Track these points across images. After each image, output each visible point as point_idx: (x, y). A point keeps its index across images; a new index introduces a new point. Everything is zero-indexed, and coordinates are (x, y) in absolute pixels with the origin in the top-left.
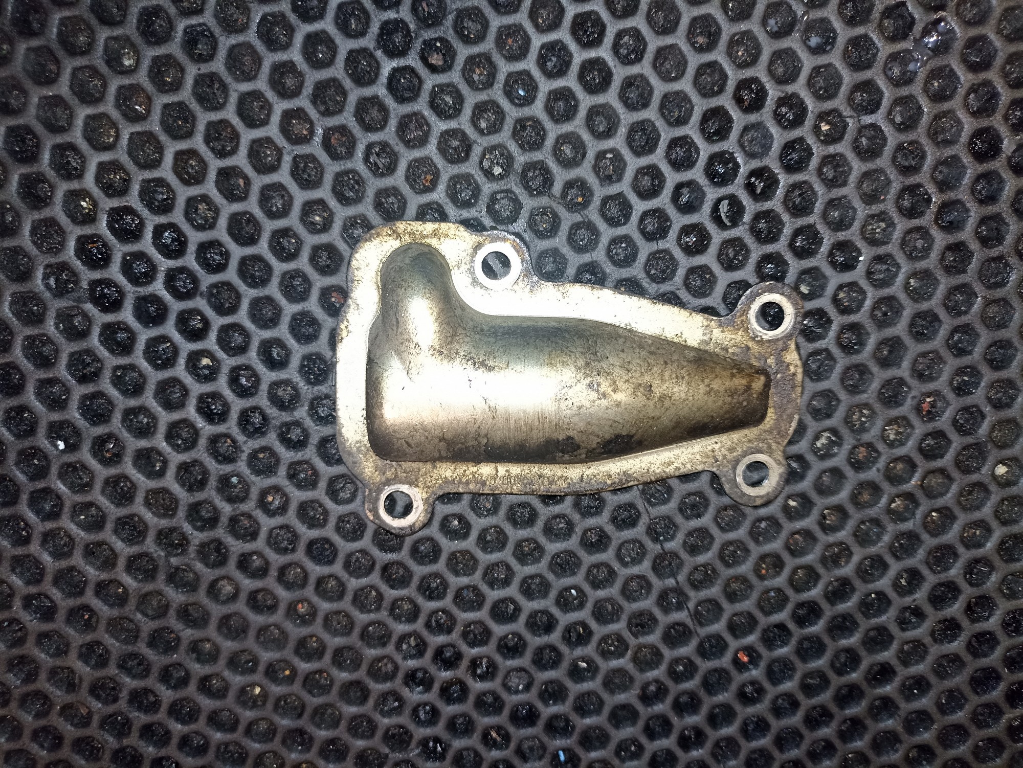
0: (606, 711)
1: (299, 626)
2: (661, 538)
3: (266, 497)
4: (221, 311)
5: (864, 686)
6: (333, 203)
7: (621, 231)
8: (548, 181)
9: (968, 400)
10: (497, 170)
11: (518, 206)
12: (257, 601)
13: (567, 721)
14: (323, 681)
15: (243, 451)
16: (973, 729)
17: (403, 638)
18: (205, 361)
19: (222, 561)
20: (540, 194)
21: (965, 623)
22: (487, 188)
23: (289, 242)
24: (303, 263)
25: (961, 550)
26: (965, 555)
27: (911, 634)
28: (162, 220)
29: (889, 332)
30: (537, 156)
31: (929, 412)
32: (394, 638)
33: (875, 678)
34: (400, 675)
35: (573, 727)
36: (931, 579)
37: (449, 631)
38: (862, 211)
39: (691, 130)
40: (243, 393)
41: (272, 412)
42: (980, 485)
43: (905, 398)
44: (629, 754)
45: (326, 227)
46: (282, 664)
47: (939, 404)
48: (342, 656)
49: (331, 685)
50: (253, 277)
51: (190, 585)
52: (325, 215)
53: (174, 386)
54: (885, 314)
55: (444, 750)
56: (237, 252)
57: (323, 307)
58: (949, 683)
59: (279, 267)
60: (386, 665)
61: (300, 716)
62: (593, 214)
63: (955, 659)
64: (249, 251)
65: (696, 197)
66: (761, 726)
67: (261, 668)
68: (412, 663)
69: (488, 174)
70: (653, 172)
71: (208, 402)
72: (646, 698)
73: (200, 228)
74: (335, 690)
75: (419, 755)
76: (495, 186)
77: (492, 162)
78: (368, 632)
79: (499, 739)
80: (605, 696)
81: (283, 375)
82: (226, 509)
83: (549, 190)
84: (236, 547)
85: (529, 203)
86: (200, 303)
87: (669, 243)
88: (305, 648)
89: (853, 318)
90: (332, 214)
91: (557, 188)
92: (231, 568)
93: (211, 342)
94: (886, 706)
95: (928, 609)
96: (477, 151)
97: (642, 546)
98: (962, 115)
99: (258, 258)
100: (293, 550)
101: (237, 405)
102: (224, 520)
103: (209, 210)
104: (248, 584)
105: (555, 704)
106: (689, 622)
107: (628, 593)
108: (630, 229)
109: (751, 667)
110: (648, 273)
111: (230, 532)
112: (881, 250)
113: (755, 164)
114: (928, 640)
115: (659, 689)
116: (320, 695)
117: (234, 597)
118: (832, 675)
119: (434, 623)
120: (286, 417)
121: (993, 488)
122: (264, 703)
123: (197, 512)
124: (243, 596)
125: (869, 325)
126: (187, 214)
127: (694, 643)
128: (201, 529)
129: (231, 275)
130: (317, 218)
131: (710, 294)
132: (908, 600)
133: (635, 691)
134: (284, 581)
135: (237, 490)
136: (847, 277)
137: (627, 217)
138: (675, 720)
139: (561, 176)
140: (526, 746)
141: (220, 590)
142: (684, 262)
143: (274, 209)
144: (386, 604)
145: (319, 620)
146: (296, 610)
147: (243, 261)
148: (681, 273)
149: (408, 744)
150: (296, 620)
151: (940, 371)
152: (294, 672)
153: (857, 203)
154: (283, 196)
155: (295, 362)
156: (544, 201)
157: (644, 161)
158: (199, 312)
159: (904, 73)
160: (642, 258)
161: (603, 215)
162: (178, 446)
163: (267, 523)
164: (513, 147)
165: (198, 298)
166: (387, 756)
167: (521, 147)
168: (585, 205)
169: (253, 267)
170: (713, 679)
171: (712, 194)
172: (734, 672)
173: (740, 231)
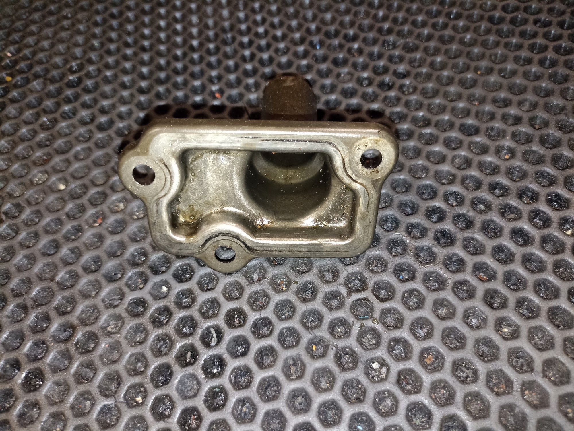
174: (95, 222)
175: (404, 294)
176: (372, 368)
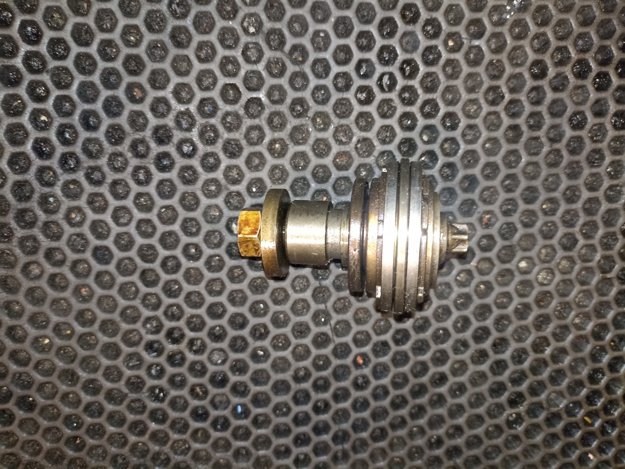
0: (271, 383)
1: (80, 302)
2: (320, 277)
3: (71, 214)
4: (59, 85)
5: (429, 386)
6: (143, 29)
7: (322, 82)
8: (282, 43)
9: (509, 219)
10: (252, 30)
11: (261, 54)
12: (55, 282)
13: (246, 386)
14: (92, 342)
15: (59, 180)
16: (487, 418)
17: (148, 320)
18: (43, 118)
19: (34, 251)
20: (276, 49)
21: (491, 353)
22: (244, 39)
23: (112, 51)
24: (118, 65)
25: (494, 308)
26: (496, 312)
27: (460, 357)
28: (28, 17)
29: (470, 172)
30: (278, 25)
31: (486, 224)
32: (142, 319)
33: (435, 382)
34: (143, 343)
35: (249, 391)
36: (475, 324)
37: (178, 319)
38: (465, 96)
39: (373, 29)
40: (65, 142)
41: (83, 157)
42: (509, 271)
43: (474, 212)
44: (281, 413)
45: (136, 44)
46: (66, 326)
47: (493, 220)
48: (107, 327)
49: (96, 344)
50: (84, 68)
51: (11, 265)
52: (138, 37)
53: (20, 131)
54: (469, 161)
55: (165, 395)
56: (75, 49)
57: (127, 95)
58: (477, 390)
59: (102, 65)
60: (135, 336)
61: (72, 361)
62: (307, 69)
63: (483, 376)
64: (83, 50)
65: (370, 71)
66: (365, 404)
67: (51, 326)
68: (151, 337)
69: (246, 31)
70: (346, 50)
71: (41, 145)
72: (297, 379)
73: (52, 28)
74: (99, 347)
75: (147, 396)
76: (249, 39)
77: (249, 24)
78: (126, 313)
79: (201, 393)
80: (272, 373)
81: (93, 135)
82: (42, 216)
83: (283, 47)
84: (45, 243)
85: (268, 54)
86: (46, 78)
87: (350, 95)
88: (83, 318)
89: (451, 159)
90: (142, 37)
91: (287, 48)
92: (40, 257)
93: (49, 105)
94: (440, 400)
95: (471, 342)
96: (241, 15)
97: (308, 281)
98: (528, 50)
99: (89, 56)
100: (83, 251)
101: (60, 150)
102: (40, 224)
103: (61, 18)
104: (50, 269)
105: (239, 375)
106: (330, 333)
107: (295, 310)
108: (328, 82)
109: (364, 366)
110: (335, 111)
111: (42, 232)
112: (472, 122)
113: (408, 56)
114: (468, 361)
115: (306, 374)
116: (87, 350)
117: (38, 277)
118: (410, 377)
119: (170, 313)
120: (92, 163)
121: (516, 273)
122: (50, 349)
123: (23, 216)
124: (46, 277)
125: (459, 165)
126: (45, 17)
127: (331, 347)
128: (22, 228)
129: (69, 63)
130: (132, 38)
131: (370, 130)
132: (461, 336)
133: (291, 372)
134: (75, 271)
135: (52, 206)
136: (450, 134)
137: (327, 74)
138: (313, 394)
139: (290, 41)
140: (218, 399)
141: (30, 271)
142: (357, 108)
143: (105, 27)
144: (140, 295)
145: (95, 300)
146: (80, 292)
147: (79, 56)
148: (354, 114)
149: (142, 388)
150: (79, 298)
151: (496, 199)
152: (73, 332)
153: (462, 91)
154: (111, 19)
155: (103, 128)
156: (278, 54)
157: (342, 42)
158: (44, 85)
159: (500, 19)
160: (333, 101)
161: (313, 70)
162: (16, 170)
163: (68, 230)
164: (264, 17)
165: (45, 74)
166: (126, 395)
167: (269, 18)
168: (303, 62)
169: (85, 62)
170: (340, 372)
171: (379, 69)
172: (353, 369)
173: (393, 96)
174: (489, 220)
175: (214, 87)
176: (255, 28)
